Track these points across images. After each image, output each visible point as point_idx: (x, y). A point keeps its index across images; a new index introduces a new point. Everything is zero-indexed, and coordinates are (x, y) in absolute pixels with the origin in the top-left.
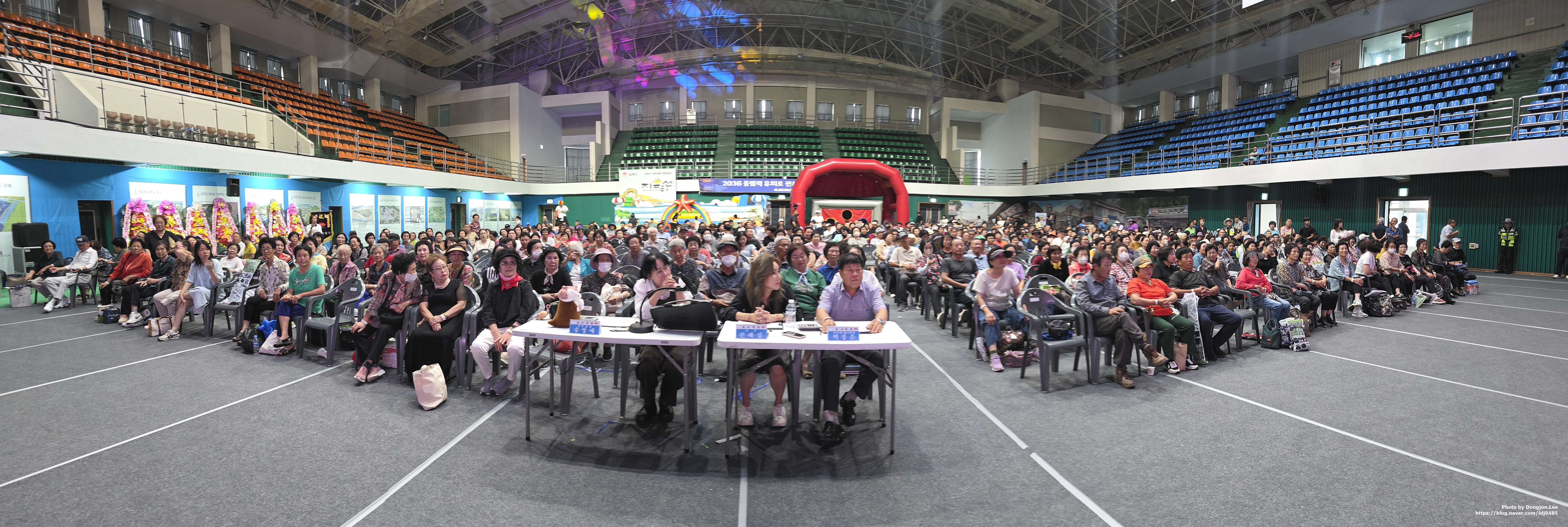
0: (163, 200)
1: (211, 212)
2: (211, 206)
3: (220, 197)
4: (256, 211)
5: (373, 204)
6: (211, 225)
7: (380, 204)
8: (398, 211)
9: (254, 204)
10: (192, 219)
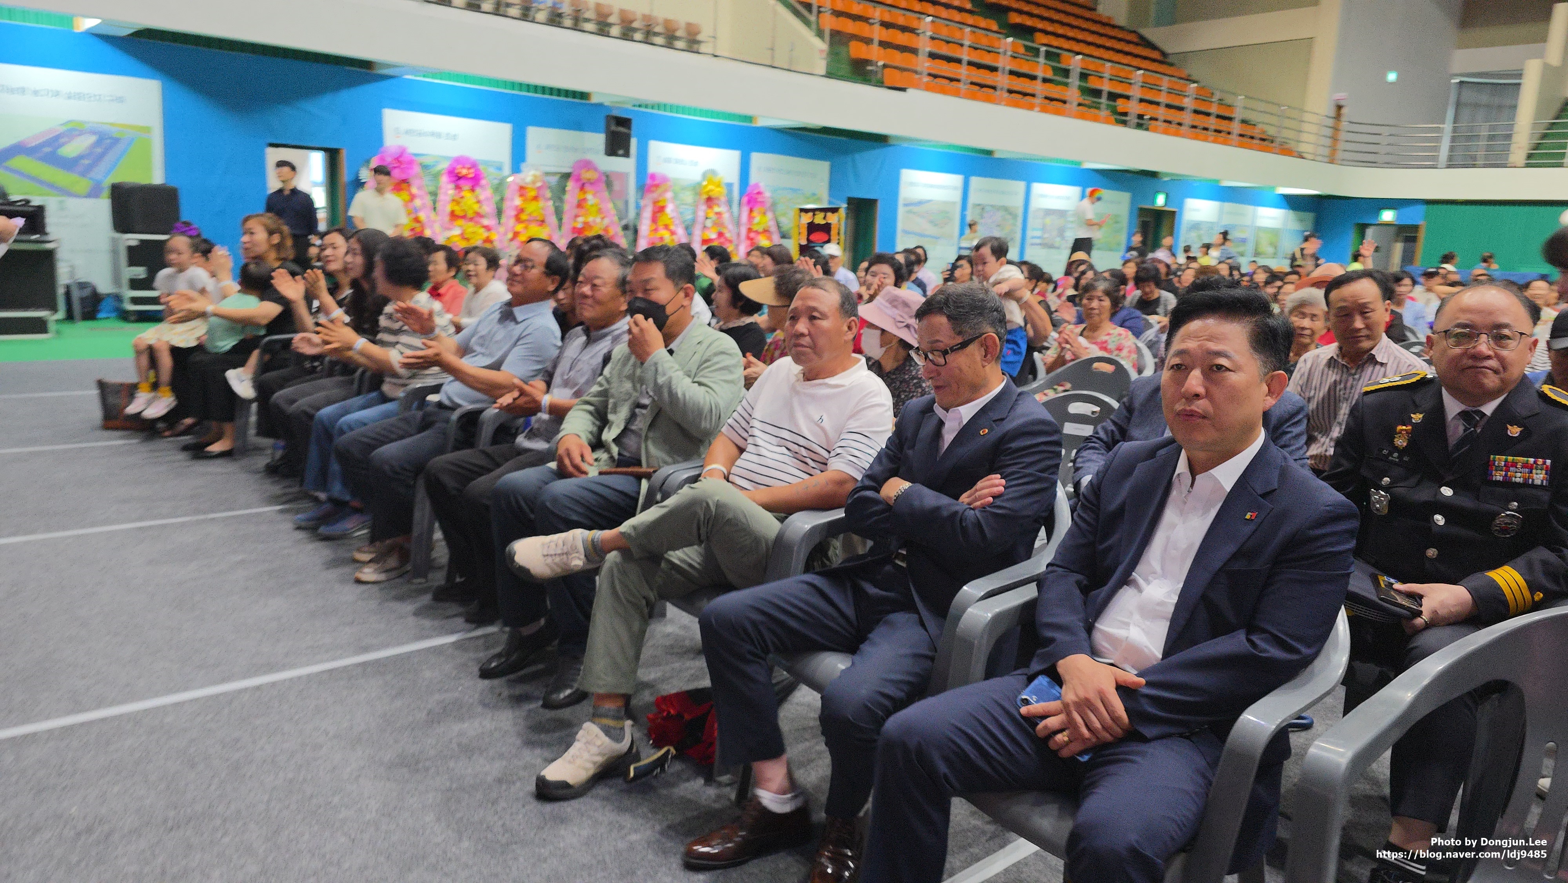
0: (455, 153)
1: (563, 191)
2: (566, 176)
3: (589, 157)
4: (669, 195)
5: (957, 196)
6: (560, 220)
7: (973, 199)
8: (1015, 216)
9: (665, 179)
10: (518, 202)
